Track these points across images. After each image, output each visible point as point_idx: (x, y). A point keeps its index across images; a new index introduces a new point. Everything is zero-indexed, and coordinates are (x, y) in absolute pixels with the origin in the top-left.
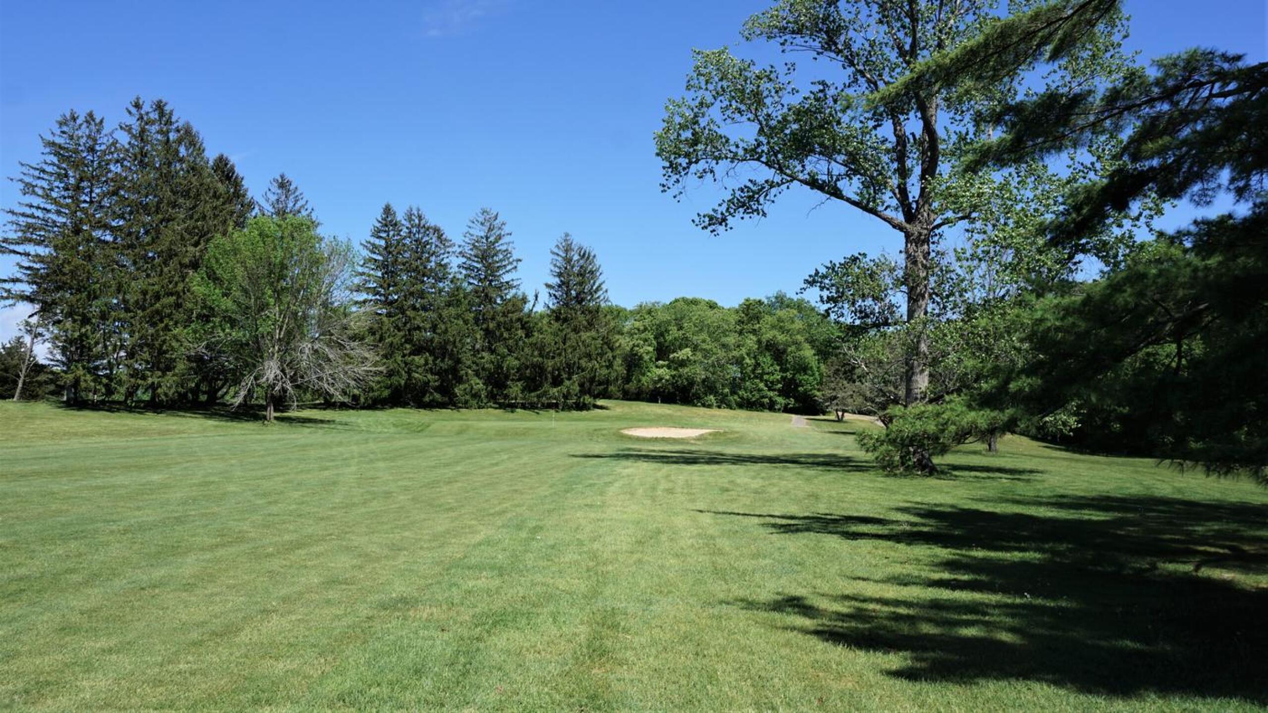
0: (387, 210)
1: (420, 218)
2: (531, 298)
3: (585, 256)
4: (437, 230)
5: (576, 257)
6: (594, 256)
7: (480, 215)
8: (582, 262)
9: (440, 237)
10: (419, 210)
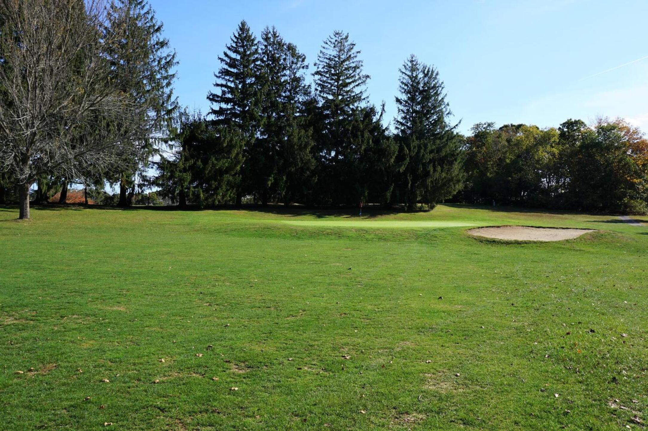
0: (243, 28)
1: (275, 35)
2: (378, 109)
3: (429, 74)
4: (291, 48)
5: (421, 75)
6: (437, 74)
7: (333, 37)
8: (426, 79)
9: (294, 55)
10: (274, 29)
